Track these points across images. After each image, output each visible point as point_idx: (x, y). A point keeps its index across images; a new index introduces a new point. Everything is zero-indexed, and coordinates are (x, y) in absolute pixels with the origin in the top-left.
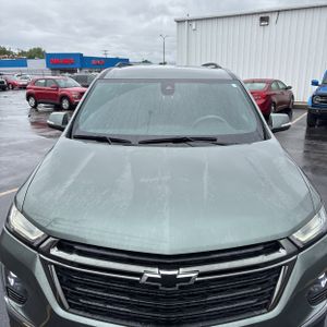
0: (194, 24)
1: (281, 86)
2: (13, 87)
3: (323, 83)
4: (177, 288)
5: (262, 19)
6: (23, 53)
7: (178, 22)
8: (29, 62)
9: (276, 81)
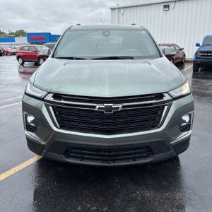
0: (122, 11)
1: (177, 48)
2: (7, 53)
3: (203, 44)
4: (112, 112)
5: (165, 7)
6: (12, 33)
7: (112, 9)
8: (16, 39)
9: (174, 45)
